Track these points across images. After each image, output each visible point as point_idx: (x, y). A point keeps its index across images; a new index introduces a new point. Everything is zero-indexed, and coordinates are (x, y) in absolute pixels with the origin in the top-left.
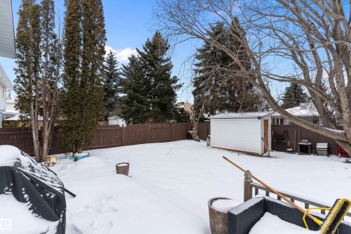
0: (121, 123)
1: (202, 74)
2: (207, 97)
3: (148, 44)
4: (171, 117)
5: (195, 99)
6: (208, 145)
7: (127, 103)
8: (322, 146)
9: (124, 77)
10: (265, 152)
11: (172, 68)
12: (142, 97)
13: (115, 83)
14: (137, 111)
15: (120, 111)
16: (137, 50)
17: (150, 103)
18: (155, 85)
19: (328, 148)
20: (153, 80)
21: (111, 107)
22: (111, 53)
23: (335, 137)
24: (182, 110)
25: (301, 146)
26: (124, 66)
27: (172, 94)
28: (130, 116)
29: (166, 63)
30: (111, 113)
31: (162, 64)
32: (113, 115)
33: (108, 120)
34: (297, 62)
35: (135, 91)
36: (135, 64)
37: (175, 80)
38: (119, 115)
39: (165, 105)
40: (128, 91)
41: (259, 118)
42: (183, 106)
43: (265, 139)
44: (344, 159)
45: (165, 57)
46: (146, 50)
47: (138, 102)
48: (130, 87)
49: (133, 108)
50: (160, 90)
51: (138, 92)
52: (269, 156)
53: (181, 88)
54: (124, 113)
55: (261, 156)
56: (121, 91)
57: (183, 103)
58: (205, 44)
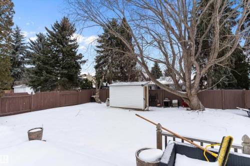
0: (29, 90)
1: (102, 54)
2: (106, 71)
3: (57, 25)
4: (77, 86)
5: (97, 72)
6: (108, 106)
7: (36, 73)
8: (175, 101)
9: (32, 51)
10: (146, 108)
11: (78, 47)
12: (51, 68)
13: (21, 55)
14: (46, 81)
15: (28, 80)
16: (46, 29)
17: (58, 74)
18: (63, 59)
19: (178, 103)
20: (61, 55)
21: (17, 77)
22: (17, 28)
23: (182, 96)
24: (86, 80)
25: (165, 102)
26: (31, 41)
27: (78, 68)
28: (39, 85)
29: (72, 43)
30: (17, 82)
31: (70, 43)
32: (19, 84)
33: (13, 89)
34: (162, 51)
35: (44, 63)
36: (43, 40)
37: (80, 57)
38: (27, 84)
39: (72, 76)
40: (37, 63)
41: (142, 85)
42: (85, 78)
43: (145, 99)
44: (186, 108)
45: (72, 38)
46: (55, 30)
47: (47, 73)
48: (39, 59)
49: (42, 78)
50: (68, 64)
51: (47, 64)
52: (148, 110)
53: (86, 63)
54: (32, 82)
55: (144, 110)
56: (29, 63)
57: (85, 75)
58: (104, 32)
